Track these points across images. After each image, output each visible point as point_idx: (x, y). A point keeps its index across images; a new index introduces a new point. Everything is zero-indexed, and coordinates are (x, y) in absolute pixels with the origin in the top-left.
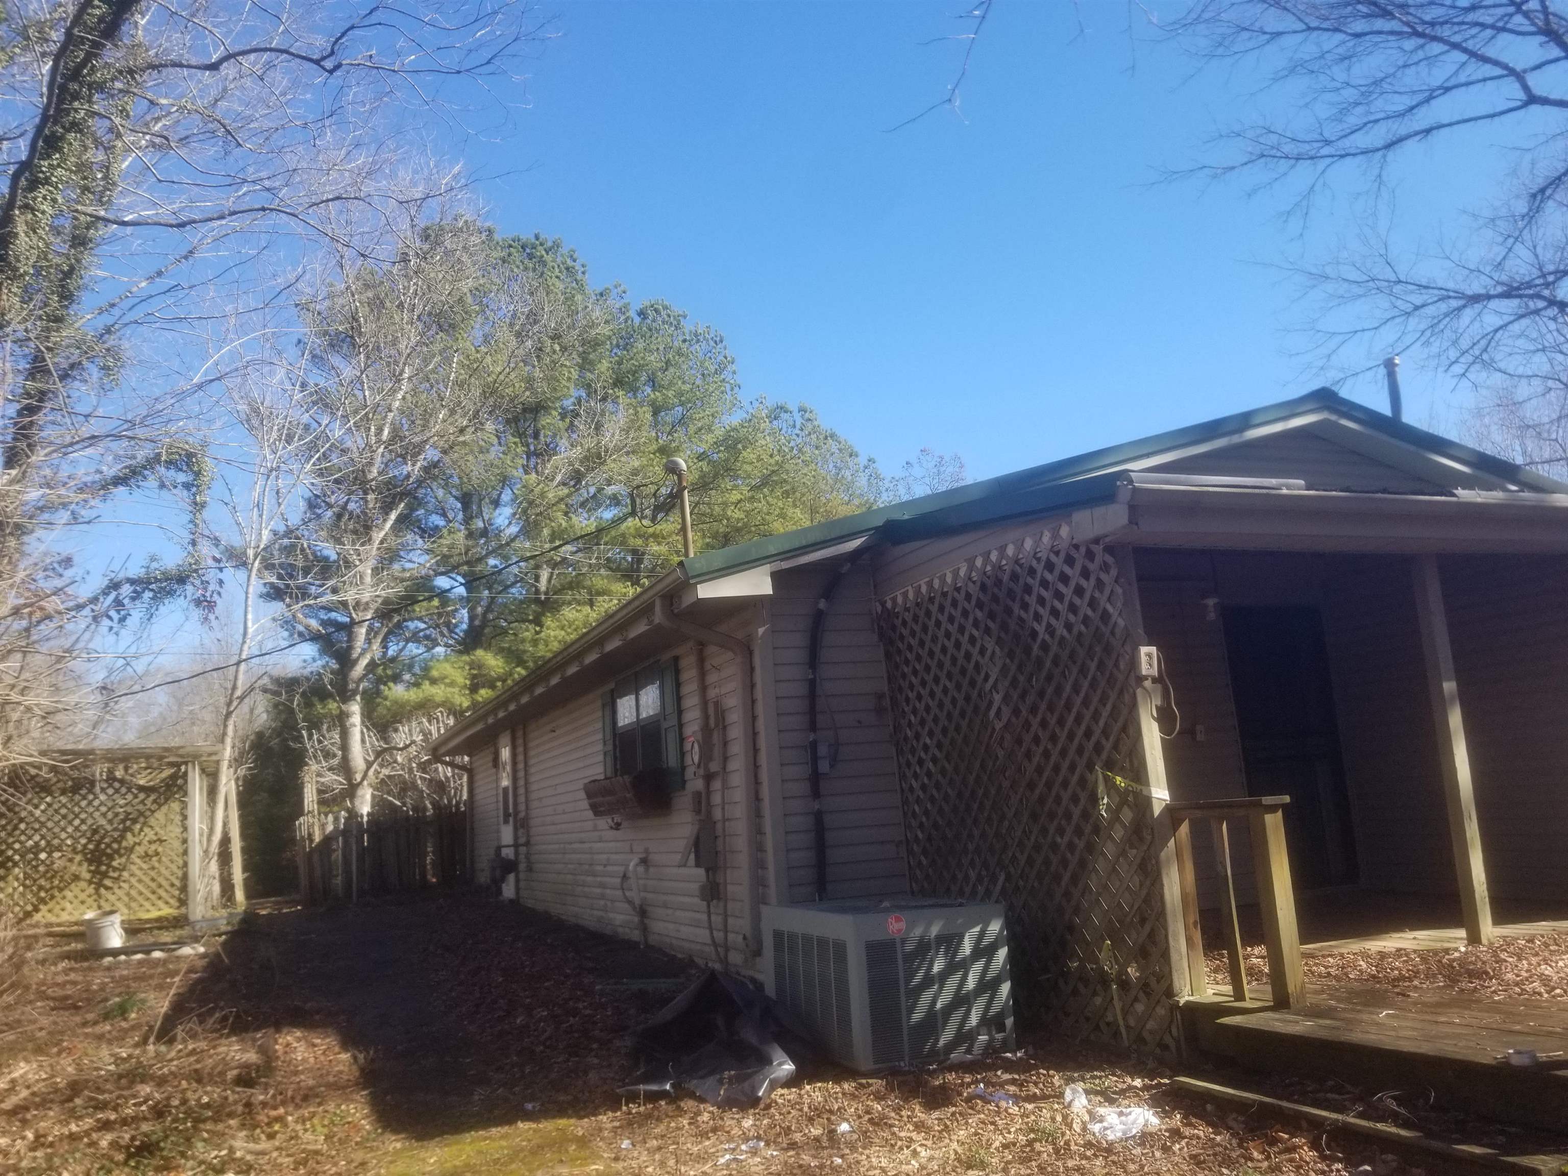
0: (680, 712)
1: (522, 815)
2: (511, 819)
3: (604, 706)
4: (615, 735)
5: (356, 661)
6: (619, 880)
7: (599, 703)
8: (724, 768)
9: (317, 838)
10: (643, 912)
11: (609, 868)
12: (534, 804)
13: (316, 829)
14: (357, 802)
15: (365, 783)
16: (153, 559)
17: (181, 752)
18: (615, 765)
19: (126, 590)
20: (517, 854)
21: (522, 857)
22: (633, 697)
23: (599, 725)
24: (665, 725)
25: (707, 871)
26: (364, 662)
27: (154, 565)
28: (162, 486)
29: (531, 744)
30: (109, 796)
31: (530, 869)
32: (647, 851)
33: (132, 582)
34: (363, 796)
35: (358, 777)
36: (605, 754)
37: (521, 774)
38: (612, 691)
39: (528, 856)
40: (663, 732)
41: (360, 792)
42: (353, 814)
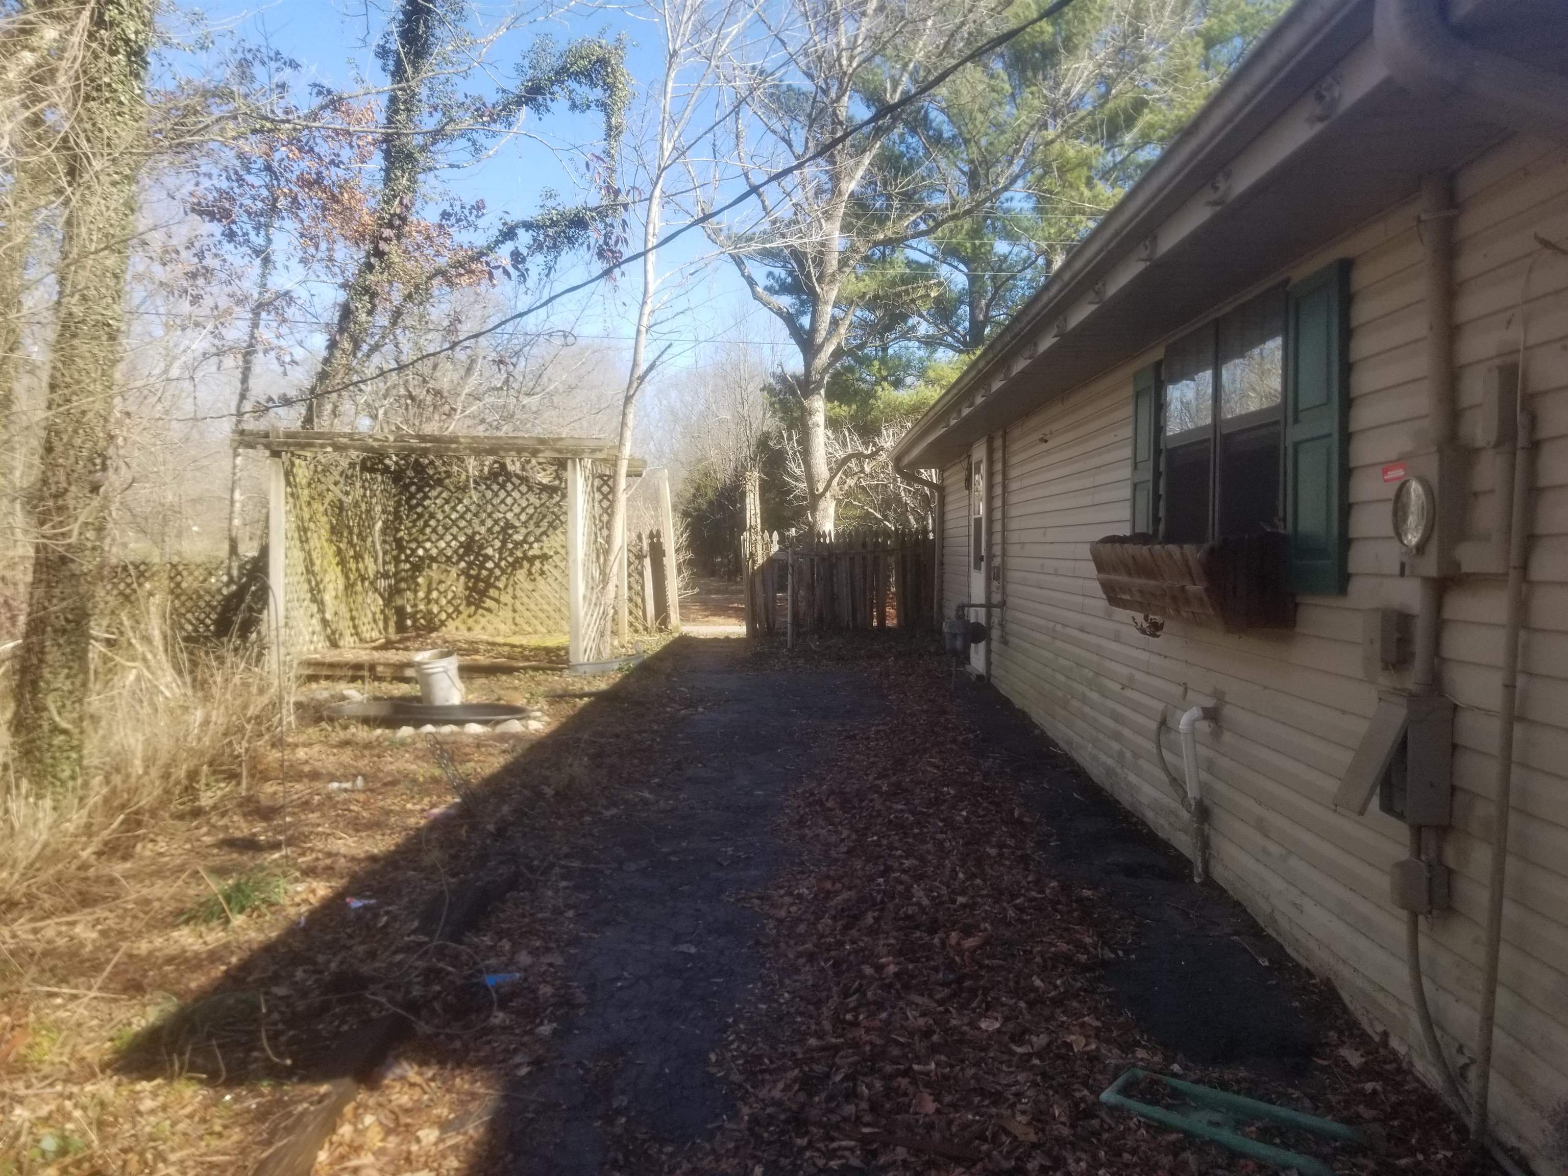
0: (1347, 403)
1: (997, 561)
2: (983, 564)
3: (1138, 395)
4: (1158, 452)
5: (821, 347)
6: (1154, 725)
7: (1129, 391)
8: (1524, 567)
9: (760, 561)
10: (1203, 813)
11: (1129, 693)
12: (1013, 550)
13: (759, 547)
14: (819, 516)
15: (828, 494)
16: (550, 195)
17: (558, 445)
18: (1156, 509)
19: (524, 238)
20: (989, 616)
21: (995, 620)
22: (1207, 376)
23: (1127, 432)
24: (1294, 434)
25: (1417, 830)
26: (830, 349)
27: (550, 203)
28: (574, 106)
29: (1014, 460)
30: (522, 494)
31: (1005, 642)
32: (1219, 695)
33: (528, 226)
34: (826, 510)
35: (821, 487)
36: (1135, 486)
37: (998, 503)
38: (1158, 365)
39: (1002, 625)
40: (1290, 452)
41: (822, 504)
42: (812, 532)
